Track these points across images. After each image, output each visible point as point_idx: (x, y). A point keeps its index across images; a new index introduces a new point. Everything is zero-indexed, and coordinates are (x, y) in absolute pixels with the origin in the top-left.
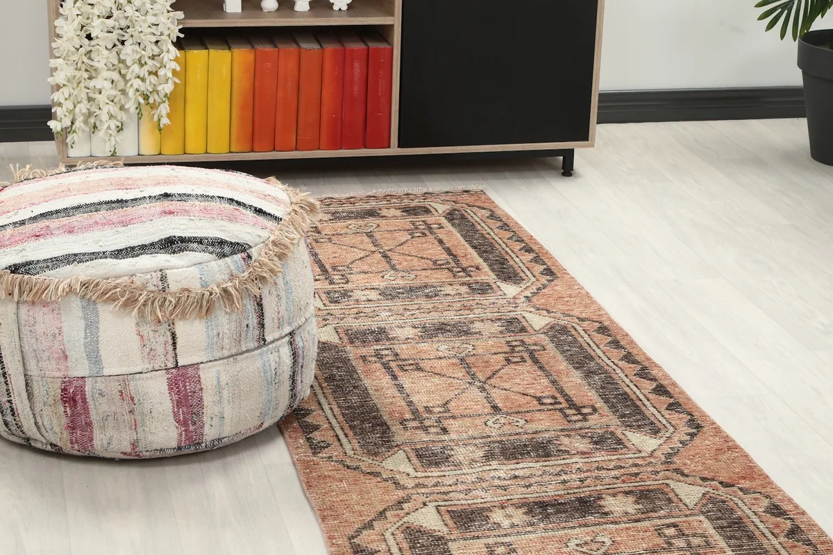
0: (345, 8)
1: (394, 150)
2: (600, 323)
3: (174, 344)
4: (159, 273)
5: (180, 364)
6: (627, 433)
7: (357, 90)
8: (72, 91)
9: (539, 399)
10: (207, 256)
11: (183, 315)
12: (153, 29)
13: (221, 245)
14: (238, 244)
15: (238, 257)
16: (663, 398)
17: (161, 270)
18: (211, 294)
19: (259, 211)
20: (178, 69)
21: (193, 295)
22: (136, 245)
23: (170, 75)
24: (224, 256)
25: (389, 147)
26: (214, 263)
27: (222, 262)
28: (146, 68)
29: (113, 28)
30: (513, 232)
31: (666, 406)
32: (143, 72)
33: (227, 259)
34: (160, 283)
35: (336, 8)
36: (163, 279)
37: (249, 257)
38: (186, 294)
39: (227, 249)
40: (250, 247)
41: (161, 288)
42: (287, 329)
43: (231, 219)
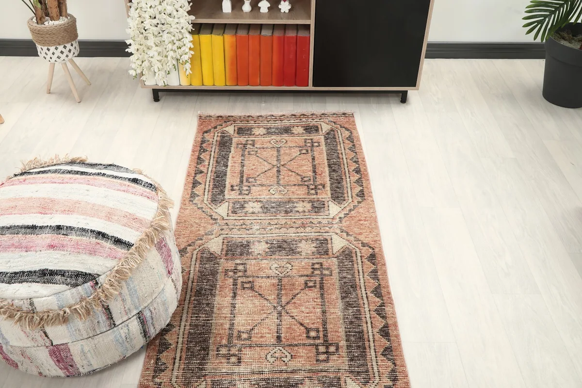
0: (287, 11)
1: (310, 87)
2: (373, 249)
3: (47, 336)
4: (29, 300)
5: (54, 344)
6: (349, 381)
7: (292, 56)
8: (139, 56)
9: (308, 330)
10: (64, 287)
11: (48, 325)
12: (178, 26)
13: (77, 278)
14: (90, 274)
15: (89, 284)
16: (384, 340)
17: (30, 299)
18: (65, 313)
19: (118, 241)
20: (192, 46)
21: (51, 315)
22: (26, 270)
23: (187, 50)
24: (77, 285)
25: (308, 86)
26: (69, 291)
27: (74, 290)
28: (176, 45)
29: (158, 24)
30: (356, 153)
31: (382, 350)
32: (175, 47)
33: (79, 287)
34: (30, 306)
35: (282, 11)
36: (32, 304)
37: (97, 283)
38: (46, 314)
39: (80, 280)
40: (99, 275)
41: (31, 309)
42: (135, 312)
43: (92, 252)
